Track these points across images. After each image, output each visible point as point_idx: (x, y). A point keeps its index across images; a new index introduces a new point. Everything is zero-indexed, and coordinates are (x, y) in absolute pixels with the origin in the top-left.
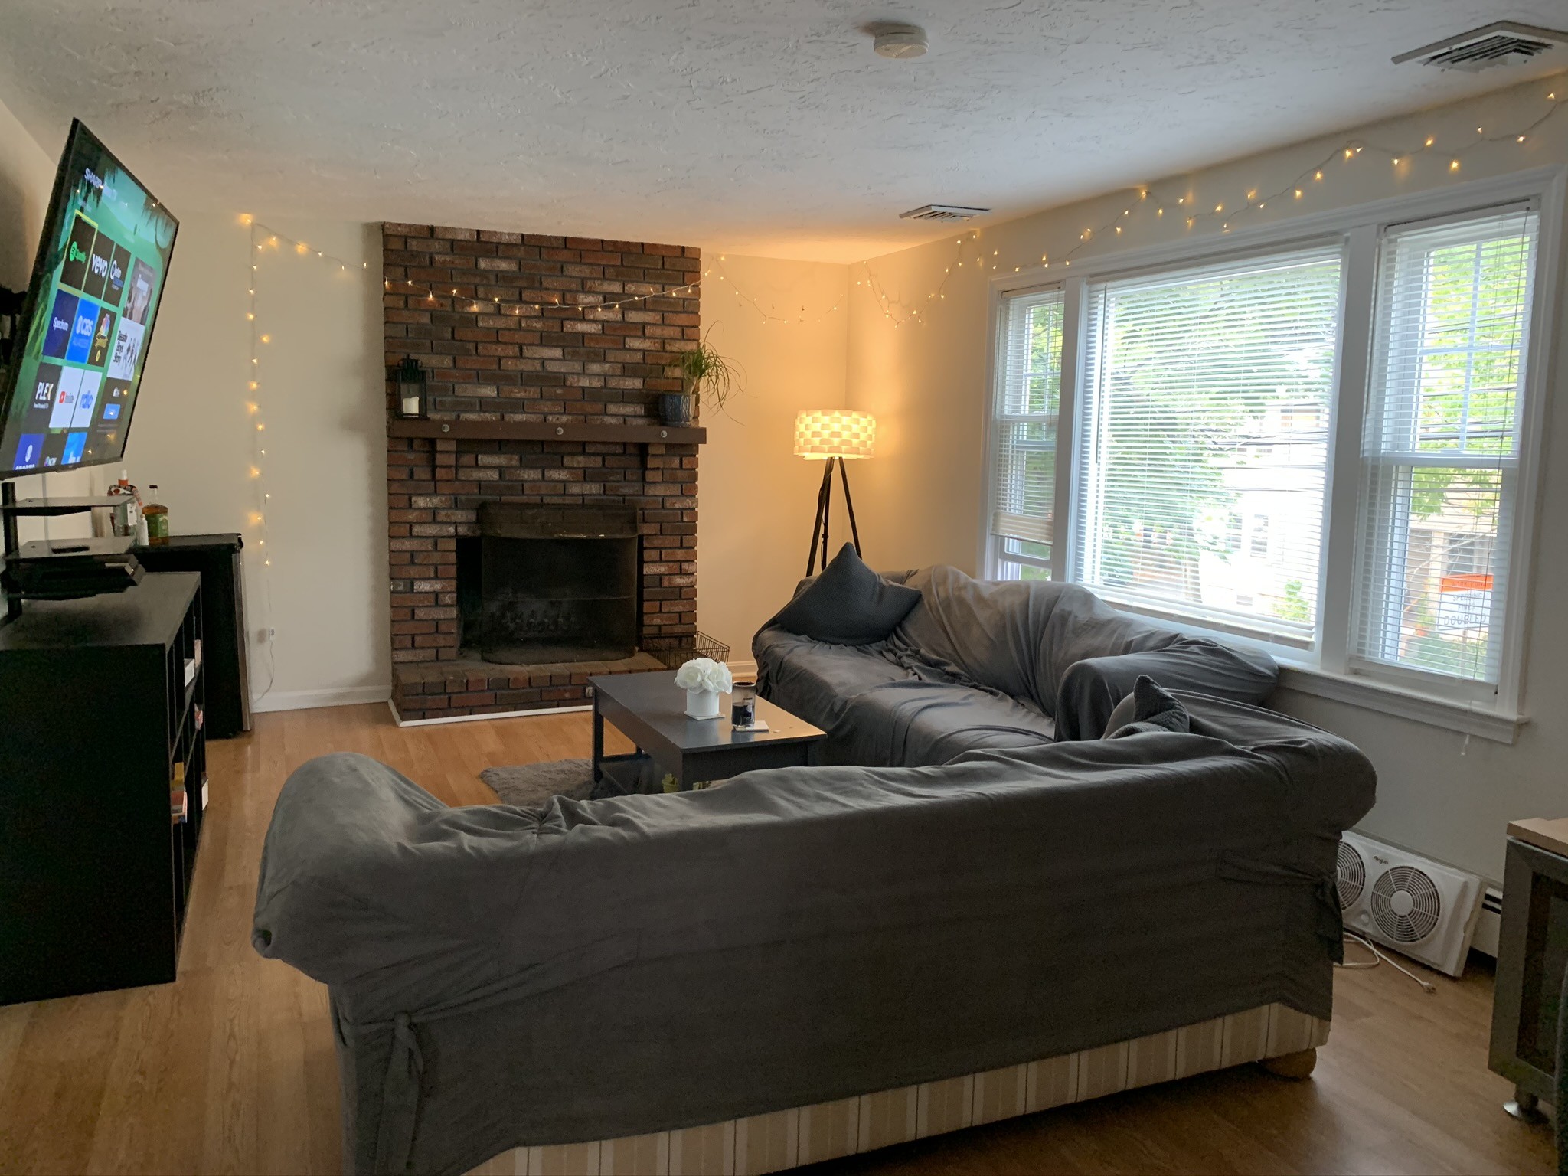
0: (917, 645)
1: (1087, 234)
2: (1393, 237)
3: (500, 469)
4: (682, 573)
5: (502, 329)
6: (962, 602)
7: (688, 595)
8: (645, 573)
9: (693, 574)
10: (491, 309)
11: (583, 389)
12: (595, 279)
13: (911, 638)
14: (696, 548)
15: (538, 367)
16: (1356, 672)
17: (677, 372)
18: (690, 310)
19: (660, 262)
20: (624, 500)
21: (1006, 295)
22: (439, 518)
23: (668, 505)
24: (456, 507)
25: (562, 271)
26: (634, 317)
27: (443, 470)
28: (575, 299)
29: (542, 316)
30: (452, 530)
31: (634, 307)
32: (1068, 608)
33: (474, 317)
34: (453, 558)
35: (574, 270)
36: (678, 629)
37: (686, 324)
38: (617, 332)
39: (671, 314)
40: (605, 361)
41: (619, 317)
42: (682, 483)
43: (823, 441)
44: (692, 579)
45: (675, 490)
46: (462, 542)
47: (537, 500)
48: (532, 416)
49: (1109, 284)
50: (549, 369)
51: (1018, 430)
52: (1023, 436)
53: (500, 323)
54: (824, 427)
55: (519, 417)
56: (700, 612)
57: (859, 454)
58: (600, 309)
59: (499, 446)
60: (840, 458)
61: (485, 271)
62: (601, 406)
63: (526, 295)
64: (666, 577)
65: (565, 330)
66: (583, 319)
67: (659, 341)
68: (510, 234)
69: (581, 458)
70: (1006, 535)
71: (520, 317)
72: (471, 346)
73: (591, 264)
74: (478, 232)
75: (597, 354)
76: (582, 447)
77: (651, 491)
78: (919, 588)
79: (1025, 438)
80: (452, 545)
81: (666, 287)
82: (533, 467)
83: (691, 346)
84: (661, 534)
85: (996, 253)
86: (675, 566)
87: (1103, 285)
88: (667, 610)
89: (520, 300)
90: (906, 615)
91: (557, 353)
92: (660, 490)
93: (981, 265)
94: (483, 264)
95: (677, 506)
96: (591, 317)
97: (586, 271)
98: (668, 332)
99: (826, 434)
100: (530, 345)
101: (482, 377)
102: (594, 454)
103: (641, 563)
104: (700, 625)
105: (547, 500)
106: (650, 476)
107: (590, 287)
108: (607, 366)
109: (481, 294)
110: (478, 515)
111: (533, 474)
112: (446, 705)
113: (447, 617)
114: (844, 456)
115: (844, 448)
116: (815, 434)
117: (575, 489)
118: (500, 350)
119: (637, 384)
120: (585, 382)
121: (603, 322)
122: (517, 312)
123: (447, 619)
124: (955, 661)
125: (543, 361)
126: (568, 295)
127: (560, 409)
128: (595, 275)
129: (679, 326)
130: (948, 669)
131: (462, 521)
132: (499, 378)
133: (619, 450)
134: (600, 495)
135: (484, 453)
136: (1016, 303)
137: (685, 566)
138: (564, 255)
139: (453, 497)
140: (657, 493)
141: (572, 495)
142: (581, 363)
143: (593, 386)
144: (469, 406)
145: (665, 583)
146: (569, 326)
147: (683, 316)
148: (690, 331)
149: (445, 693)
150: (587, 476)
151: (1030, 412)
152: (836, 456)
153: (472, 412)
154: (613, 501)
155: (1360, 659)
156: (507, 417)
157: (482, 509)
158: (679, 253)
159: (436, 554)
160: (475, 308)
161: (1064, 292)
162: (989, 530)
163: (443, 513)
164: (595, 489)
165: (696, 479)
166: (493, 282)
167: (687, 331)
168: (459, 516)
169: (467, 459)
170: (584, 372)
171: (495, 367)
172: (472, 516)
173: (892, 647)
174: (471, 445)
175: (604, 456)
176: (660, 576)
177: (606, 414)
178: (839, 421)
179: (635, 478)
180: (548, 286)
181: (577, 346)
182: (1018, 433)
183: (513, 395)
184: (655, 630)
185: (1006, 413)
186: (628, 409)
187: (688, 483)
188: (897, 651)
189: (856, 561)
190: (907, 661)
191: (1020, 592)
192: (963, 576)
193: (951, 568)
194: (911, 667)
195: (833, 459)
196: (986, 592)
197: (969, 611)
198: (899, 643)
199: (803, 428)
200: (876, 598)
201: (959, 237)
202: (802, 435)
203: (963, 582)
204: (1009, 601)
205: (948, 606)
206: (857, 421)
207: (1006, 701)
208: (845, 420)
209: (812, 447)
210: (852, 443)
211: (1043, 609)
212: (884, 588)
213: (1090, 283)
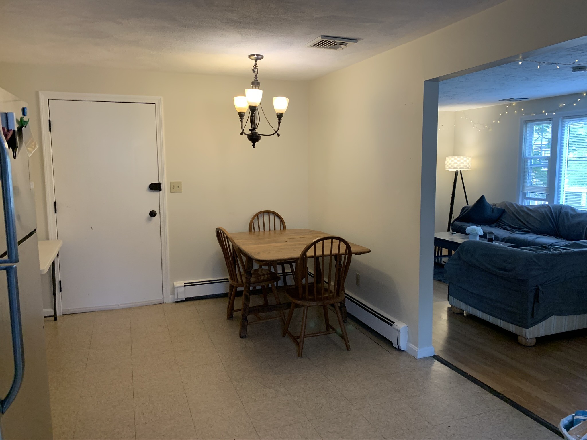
0: (507, 224)
1: (562, 105)
6: (523, 211)
21: (526, 122)
32: (566, 211)
43: (458, 166)
49: (571, 119)
51: (530, 161)
52: (532, 162)
54: (458, 161)
57: (468, 169)
60: (460, 171)
70: (527, 192)
78: (503, 208)
79: (532, 163)
85: (522, 110)
87: (569, 120)
90: (501, 216)
93: (516, 113)
99: (459, 163)
114: (462, 170)
115: (464, 167)
116: (455, 163)
136: (529, 124)
151: (534, 156)
152: (459, 170)
161: (552, 121)
162: (521, 190)
173: (499, 225)
178: (463, 159)
182: (530, 162)
185: (526, 156)
188: (502, 226)
189: (486, 200)
190: (509, 228)
191: (545, 207)
192: (518, 204)
193: (512, 202)
194: (512, 230)
195: (458, 171)
196: (531, 208)
197: (527, 213)
198: (501, 224)
199: (450, 162)
200: (491, 211)
201: (507, 105)
202: (449, 164)
203: (519, 205)
204: (543, 210)
205: (518, 212)
206: (468, 159)
207: (552, 237)
208: (465, 159)
209: (454, 167)
210: (466, 166)
211: (557, 211)
212: (493, 208)
213: (563, 119)
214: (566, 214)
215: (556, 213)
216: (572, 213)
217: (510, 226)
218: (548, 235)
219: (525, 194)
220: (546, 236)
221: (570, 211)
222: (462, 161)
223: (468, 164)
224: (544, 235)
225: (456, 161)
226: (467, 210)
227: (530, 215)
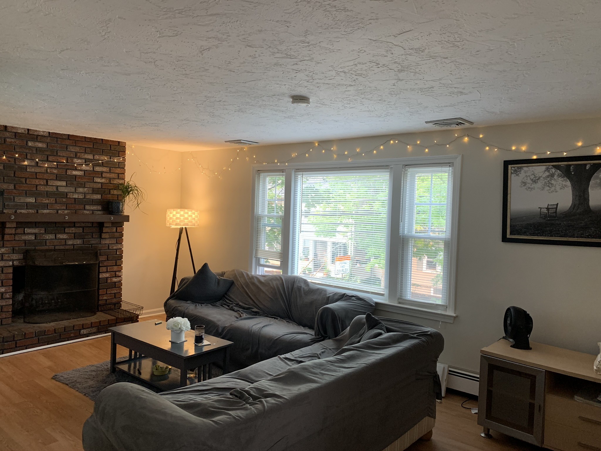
0: (236, 301)
1: (294, 155)
2: (407, 169)
3: (35, 234)
4: (116, 276)
5: (38, 173)
6: (253, 284)
7: (118, 286)
8: (100, 277)
9: (120, 276)
10: (33, 164)
11: (75, 199)
12: (81, 153)
13: (233, 299)
14: (122, 265)
15: (55, 190)
16: (400, 303)
17: (116, 192)
18: (121, 167)
19: (109, 147)
20: (92, 246)
21: (259, 171)
22: (5, 258)
23: (110, 248)
24: (13, 253)
25: (67, 149)
26: (97, 169)
27: (8, 236)
28: (72, 161)
29: (57, 167)
30: (11, 263)
31: (99, 165)
32: (299, 285)
33: (25, 167)
34: (11, 276)
35: (72, 149)
36: (114, 300)
37: (120, 172)
38: (90, 175)
39: (113, 168)
40: (85, 187)
41: (92, 169)
42: (116, 238)
43: (181, 221)
44: (120, 278)
45: (114, 241)
46: (16, 269)
47: (53, 247)
48: (52, 211)
49: (304, 173)
50: (60, 190)
51: (264, 220)
53: (38, 170)
54: (181, 216)
55: (45, 211)
56: (123, 292)
57: (195, 226)
58: (84, 166)
59: (35, 225)
60: (186, 228)
61: (30, 146)
62: (83, 206)
63: (50, 158)
64: (109, 278)
65: (67, 174)
66: (76, 169)
67: (108, 179)
68: (43, 132)
69: (73, 229)
70: (260, 257)
71: (47, 167)
72: (24, 180)
73: (80, 147)
74: (28, 130)
75: (82, 184)
76: (73, 224)
77: (103, 242)
78: (232, 279)
79: (266, 223)
80: (11, 270)
81: (112, 157)
82: (52, 233)
83: (121, 182)
84: (108, 260)
85: (254, 157)
86: (113, 273)
87: (301, 173)
88: (110, 293)
89: (47, 160)
90: (228, 290)
91: (64, 183)
92: (107, 242)
93: (247, 160)
94: (30, 144)
95: (115, 248)
96: (79, 168)
97: (77, 149)
98: (112, 175)
99: (182, 218)
100: (50, 180)
101: (27, 194)
102: (79, 227)
103: (99, 272)
104: (123, 298)
105: (57, 248)
106: (104, 236)
107: (79, 156)
108: (86, 189)
109: (28, 157)
110: (24, 256)
111: (52, 236)
112: (14, 346)
113: (7, 304)
114: (187, 227)
115: (189, 224)
116: (177, 218)
117: (70, 242)
118: (37, 182)
119: (99, 197)
120: (76, 196)
121: (85, 171)
122: (46, 165)
123: (7, 305)
124: (256, 307)
125: (57, 187)
126: (69, 159)
127: (65, 208)
128: (81, 151)
129: (117, 173)
130: (253, 310)
131: (16, 259)
132: (36, 194)
133: (90, 225)
134: (81, 244)
135: (29, 228)
136: (262, 175)
137: (117, 273)
138: (67, 142)
139: (12, 248)
140: (106, 243)
141: (69, 245)
142: (74, 188)
143: (79, 198)
144: (21, 206)
145: (109, 281)
146: (69, 172)
147: (119, 169)
148: (121, 175)
149: (14, 340)
150: (75, 236)
152: (184, 227)
153: (23, 209)
154: (87, 247)
155: (401, 299)
156: (40, 211)
157: (26, 253)
158: (117, 144)
159: (3, 275)
160: (26, 163)
161: (285, 173)
162: (254, 256)
163: (7, 255)
164: (78, 242)
165: (123, 236)
166: (35, 152)
167: (120, 175)
168: (15, 256)
169: (20, 231)
170: (75, 192)
171: (34, 189)
172: (21, 256)
173: (226, 303)
174: (22, 225)
175: (83, 228)
176: (107, 278)
177: (85, 209)
178: (187, 213)
179: (97, 237)
180: (60, 155)
181: (72, 181)
183: (43, 202)
184: (104, 302)
185: (260, 213)
186: (95, 208)
187: (119, 238)
188: (228, 304)
189: (209, 270)
190: (236, 308)
191: (278, 280)
192: (249, 273)
193: (242, 270)
194: (239, 311)
195: (182, 228)
196: (262, 279)
197: (258, 288)
198: (228, 301)
199: (171, 216)
200: (216, 284)
201: (238, 149)
202: (170, 218)
203: (250, 276)
204: (274, 283)
205: (247, 285)
206: (194, 214)
207: (283, 321)
208: (190, 213)
209: (176, 223)
210: (191, 222)
211: (290, 286)
212: (219, 279)
213: (295, 172)
214: (299, 289)
215: (288, 288)
216: (306, 288)
217: (237, 305)
218: (279, 318)
219: (258, 260)
220: (277, 319)
221: (303, 285)
222: (186, 216)
223: (194, 219)
224: (275, 318)
225: (178, 216)
226: (186, 283)
227: (261, 289)
